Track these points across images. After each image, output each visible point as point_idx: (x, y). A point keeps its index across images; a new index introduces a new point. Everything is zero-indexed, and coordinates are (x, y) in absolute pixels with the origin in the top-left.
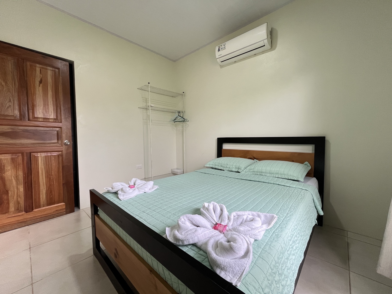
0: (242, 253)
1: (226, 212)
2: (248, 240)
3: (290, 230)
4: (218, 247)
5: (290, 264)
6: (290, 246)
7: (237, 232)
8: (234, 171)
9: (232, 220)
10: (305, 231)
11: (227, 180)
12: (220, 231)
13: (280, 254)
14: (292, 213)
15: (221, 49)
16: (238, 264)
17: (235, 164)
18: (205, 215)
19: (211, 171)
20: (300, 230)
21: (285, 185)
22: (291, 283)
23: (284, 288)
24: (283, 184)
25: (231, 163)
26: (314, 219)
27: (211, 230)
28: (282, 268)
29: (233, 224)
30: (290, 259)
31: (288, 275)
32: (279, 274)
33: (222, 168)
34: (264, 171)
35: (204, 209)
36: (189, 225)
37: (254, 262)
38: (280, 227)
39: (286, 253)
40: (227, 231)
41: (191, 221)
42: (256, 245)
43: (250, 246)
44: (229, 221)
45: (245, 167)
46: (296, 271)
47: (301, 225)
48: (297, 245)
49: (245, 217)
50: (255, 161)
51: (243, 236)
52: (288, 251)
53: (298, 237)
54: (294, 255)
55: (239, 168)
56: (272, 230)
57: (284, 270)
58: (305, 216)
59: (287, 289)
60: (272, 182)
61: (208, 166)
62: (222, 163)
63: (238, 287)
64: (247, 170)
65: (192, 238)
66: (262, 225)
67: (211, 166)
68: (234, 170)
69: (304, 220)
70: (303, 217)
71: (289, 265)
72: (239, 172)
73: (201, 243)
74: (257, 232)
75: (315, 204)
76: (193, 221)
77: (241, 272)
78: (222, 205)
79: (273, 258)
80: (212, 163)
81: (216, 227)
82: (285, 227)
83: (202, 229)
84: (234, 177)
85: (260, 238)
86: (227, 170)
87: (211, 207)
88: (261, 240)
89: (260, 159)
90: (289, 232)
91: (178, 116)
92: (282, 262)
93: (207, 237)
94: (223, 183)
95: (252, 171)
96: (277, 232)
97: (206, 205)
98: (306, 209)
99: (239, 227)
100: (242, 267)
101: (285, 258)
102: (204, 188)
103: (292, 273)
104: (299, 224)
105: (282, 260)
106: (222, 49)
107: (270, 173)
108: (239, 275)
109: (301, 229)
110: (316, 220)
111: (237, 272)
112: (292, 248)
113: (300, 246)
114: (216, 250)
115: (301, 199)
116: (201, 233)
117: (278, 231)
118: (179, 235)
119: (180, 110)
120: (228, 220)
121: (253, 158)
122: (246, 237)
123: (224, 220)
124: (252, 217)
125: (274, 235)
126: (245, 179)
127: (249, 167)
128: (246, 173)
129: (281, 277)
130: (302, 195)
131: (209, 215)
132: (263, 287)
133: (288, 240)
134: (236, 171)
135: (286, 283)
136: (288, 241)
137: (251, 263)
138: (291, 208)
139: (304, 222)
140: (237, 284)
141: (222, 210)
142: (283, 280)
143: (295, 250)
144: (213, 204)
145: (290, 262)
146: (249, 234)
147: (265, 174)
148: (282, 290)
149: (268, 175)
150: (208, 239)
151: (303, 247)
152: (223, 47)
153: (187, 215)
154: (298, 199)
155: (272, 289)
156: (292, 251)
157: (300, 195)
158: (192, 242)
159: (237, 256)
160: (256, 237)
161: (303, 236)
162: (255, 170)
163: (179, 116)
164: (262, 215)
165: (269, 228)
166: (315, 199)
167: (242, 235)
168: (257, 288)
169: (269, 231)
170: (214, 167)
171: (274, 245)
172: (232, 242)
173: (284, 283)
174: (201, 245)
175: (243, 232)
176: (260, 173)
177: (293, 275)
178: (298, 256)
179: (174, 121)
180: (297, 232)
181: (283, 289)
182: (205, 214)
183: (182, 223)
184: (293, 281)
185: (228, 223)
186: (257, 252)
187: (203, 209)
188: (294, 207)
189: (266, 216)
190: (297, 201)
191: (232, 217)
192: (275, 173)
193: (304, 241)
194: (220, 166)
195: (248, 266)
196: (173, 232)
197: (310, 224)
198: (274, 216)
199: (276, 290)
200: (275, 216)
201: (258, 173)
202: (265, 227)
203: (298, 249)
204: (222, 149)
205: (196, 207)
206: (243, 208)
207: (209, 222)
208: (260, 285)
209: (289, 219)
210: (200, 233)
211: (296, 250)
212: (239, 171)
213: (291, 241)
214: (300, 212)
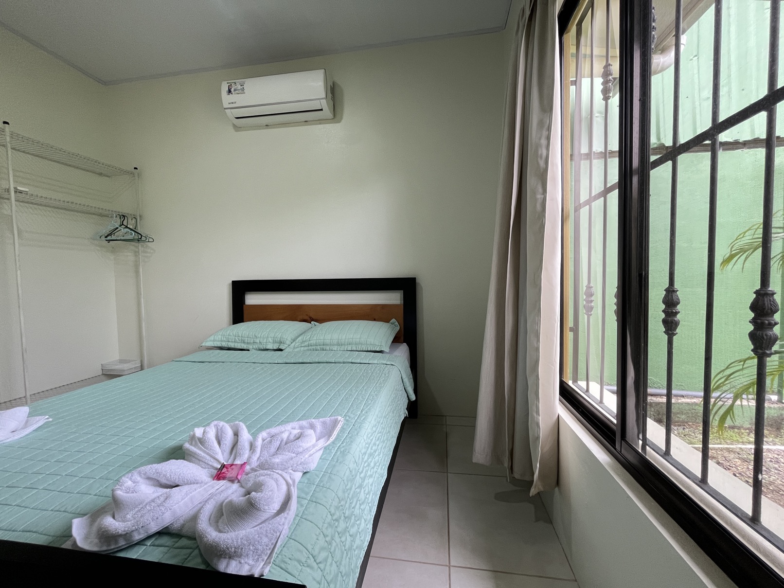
0: (276, 506)
1: (245, 436)
2: (290, 477)
3: (365, 437)
4: (223, 515)
5: (364, 493)
6: (364, 464)
7: (268, 469)
8: (272, 348)
9: (258, 450)
10: (389, 432)
11: (255, 370)
12: (230, 480)
13: (346, 484)
14: (369, 407)
15: (235, 90)
16: (266, 530)
17: (272, 335)
18: (196, 456)
19: (218, 354)
20: (380, 433)
21: (361, 362)
22: (367, 525)
23: (354, 539)
24: (358, 361)
25: (264, 333)
26: (402, 410)
27: (211, 483)
28: (350, 507)
29: (260, 456)
30: (364, 486)
31: (361, 514)
32: (345, 518)
33: (245, 346)
34: (328, 342)
35: (194, 443)
36: (147, 491)
37: (300, 515)
38: (350, 436)
39: (358, 477)
40: (247, 474)
41: (156, 479)
42: (306, 482)
43: (292, 487)
44: (252, 453)
45: (293, 337)
46: (374, 503)
47: (382, 424)
48: (377, 458)
49: (285, 436)
50: (313, 325)
51: (280, 472)
52: (360, 474)
53: (378, 446)
54: (371, 476)
55: (281, 342)
56: (335, 446)
57: (354, 508)
58: (388, 407)
59: (361, 537)
60: (341, 360)
61: (209, 344)
62: (243, 336)
63: (267, 576)
64: (298, 344)
65: (157, 518)
66: (316, 441)
67: (219, 344)
68: (270, 346)
69: (387, 415)
70: (386, 410)
71: (362, 496)
72: (281, 350)
73: (182, 522)
74: (307, 456)
75: (405, 384)
76: (159, 479)
77: (272, 544)
78: (237, 424)
79: (334, 494)
80: (220, 337)
81: (220, 475)
82: (357, 434)
83: (184, 489)
84: (271, 362)
85: (313, 466)
86: (256, 349)
87: (211, 434)
88: (316, 470)
89: (320, 321)
90: (363, 441)
91: (120, 226)
92: (350, 496)
93: (199, 502)
94: (245, 377)
95: (306, 344)
96: (343, 447)
97: (199, 432)
98: (391, 396)
99: (271, 458)
100: (275, 534)
101: (357, 486)
102: (198, 395)
103: (368, 508)
104: (380, 422)
105: (350, 493)
106: (237, 92)
107: (338, 344)
108: (269, 552)
109: (383, 430)
110: (406, 411)
111: (265, 547)
112: (369, 465)
113: (381, 459)
114: (217, 522)
115: (384, 380)
116: (182, 499)
117: (345, 444)
118: (117, 523)
119: (125, 210)
120: (251, 450)
121: (309, 319)
122: (286, 473)
123: (240, 454)
124: (299, 431)
125: (339, 453)
126: (292, 361)
127: (300, 338)
128: (296, 350)
129: (349, 522)
130: (385, 375)
131: (205, 452)
132: (315, 553)
133: (361, 454)
134: (275, 348)
135: (359, 529)
136: (361, 457)
137: (294, 519)
138: (368, 400)
139: (388, 418)
140: (263, 571)
141: (236, 434)
142: (353, 526)
143: (373, 468)
144: (216, 426)
145: (364, 491)
146: (292, 466)
147: (331, 348)
148: (352, 544)
149: (335, 348)
150: (200, 506)
151: (386, 458)
152: (239, 87)
153: (143, 468)
154: (379, 381)
155: (332, 550)
156: (369, 471)
157: (383, 375)
158: (156, 529)
159: (265, 516)
160: (305, 466)
161: (386, 441)
162: (312, 342)
163: (123, 226)
164: (318, 423)
165: (329, 442)
166: (404, 377)
167: (277, 471)
168: (303, 560)
169: (331, 448)
170: (224, 344)
171: (338, 471)
172: (253, 493)
173: (353, 531)
174: (183, 526)
175: (280, 466)
176: (322, 347)
177: (370, 511)
178: (378, 476)
179: (106, 237)
180: (376, 437)
181: (352, 541)
182: (195, 454)
183: (128, 493)
184: (369, 521)
185: (249, 458)
186: (307, 494)
187: (191, 444)
188: (373, 397)
189: (324, 423)
190: (378, 385)
191: (259, 443)
192: (346, 343)
193: (388, 449)
194: (238, 341)
195: (286, 527)
196: (96, 524)
197: (397, 418)
198: (337, 419)
199: (339, 549)
200: (339, 418)
201: (318, 348)
202: (322, 443)
203: (378, 464)
204: (244, 305)
205: (173, 443)
206: (285, 420)
207: (205, 468)
208: (310, 551)
209: (363, 419)
210: (180, 500)
211: (376, 467)
212: (281, 347)
213: (367, 454)
214: (381, 403)
